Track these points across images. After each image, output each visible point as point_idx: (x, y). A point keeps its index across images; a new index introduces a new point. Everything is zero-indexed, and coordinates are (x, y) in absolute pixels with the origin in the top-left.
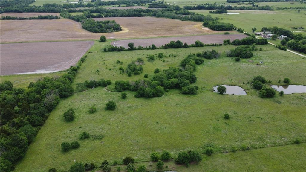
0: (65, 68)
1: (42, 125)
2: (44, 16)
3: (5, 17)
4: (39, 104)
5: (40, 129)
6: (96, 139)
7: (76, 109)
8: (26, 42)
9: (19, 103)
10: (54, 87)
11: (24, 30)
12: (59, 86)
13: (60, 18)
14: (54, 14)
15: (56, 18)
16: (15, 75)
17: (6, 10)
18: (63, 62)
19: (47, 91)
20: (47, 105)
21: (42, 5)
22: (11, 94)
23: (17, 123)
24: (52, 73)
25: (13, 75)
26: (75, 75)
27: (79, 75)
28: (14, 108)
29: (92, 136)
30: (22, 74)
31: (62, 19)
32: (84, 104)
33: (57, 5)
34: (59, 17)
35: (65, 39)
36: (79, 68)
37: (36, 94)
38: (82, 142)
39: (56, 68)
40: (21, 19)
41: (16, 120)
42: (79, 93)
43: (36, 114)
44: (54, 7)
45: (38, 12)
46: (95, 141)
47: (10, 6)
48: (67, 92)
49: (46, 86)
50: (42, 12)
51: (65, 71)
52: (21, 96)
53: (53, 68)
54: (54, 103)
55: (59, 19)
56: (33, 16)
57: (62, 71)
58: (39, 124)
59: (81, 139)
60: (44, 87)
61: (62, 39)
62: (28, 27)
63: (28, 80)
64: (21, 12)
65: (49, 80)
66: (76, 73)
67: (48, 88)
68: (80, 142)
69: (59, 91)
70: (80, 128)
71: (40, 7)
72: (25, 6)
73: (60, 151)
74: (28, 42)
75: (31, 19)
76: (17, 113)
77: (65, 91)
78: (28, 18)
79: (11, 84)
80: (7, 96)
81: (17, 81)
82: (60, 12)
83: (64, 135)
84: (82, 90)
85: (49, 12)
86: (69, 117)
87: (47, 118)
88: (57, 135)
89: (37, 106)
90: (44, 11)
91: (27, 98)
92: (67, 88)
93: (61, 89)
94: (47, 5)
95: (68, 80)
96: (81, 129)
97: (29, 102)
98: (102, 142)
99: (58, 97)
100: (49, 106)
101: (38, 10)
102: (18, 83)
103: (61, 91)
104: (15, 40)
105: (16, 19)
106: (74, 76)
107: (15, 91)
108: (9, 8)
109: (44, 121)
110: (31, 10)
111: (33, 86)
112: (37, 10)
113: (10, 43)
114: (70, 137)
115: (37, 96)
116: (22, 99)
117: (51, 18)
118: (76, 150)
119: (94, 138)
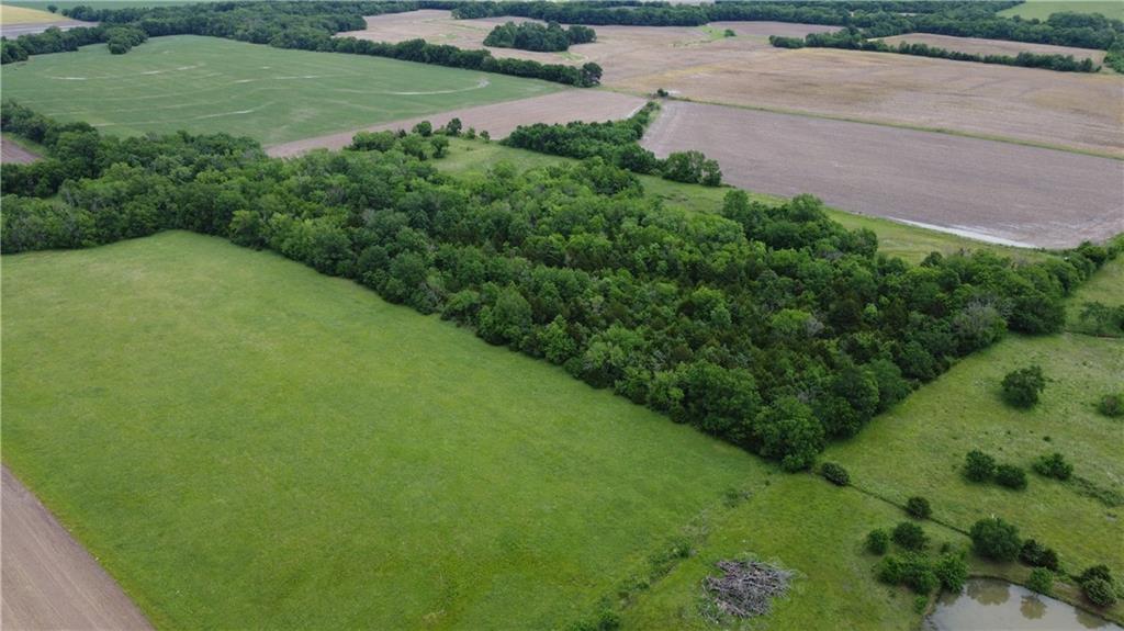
0: (1058, 242)
1: (926, 380)
2: (1041, 55)
3: (911, 45)
4: (935, 321)
5: (916, 388)
6: (1093, 495)
7: (1051, 381)
8: (951, 133)
9: (883, 299)
10: (1004, 287)
11: (955, 94)
12: (1021, 290)
13: (1098, 70)
14: (1079, 55)
15: (1086, 67)
16: (891, 222)
17: (918, 24)
18: (1059, 223)
19: (976, 291)
20: (961, 332)
21: (1044, 18)
22: (869, 266)
23: (861, 347)
24: (1007, 247)
25: (884, 220)
26: (1087, 275)
27: (1103, 282)
28: (865, 306)
29: (1081, 480)
30: (910, 223)
31: (1106, 74)
32: (1089, 376)
33: (1105, 21)
34: (1095, 67)
35: (1093, 148)
36: (1112, 259)
37: (938, 288)
38: (1038, 480)
39: (1025, 237)
40: (957, 57)
41: (864, 338)
42: (1079, 336)
43: (923, 343)
44: (1089, 28)
45: (1020, 41)
46: (1085, 499)
47: (932, 12)
48: (1040, 316)
49: (975, 277)
50: (1036, 41)
51: (1054, 253)
52: (894, 280)
53: (1015, 231)
54: (985, 334)
55: (1094, 75)
56: (1000, 54)
57: (1043, 251)
58: (920, 374)
59: (1038, 470)
60: (968, 277)
61: (1081, 144)
62: (974, 88)
63: (923, 247)
64: (963, 35)
65: (993, 262)
66: (1094, 272)
67: (980, 283)
68: (1030, 477)
69: (1014, 305)
70: (1047, 439)
71: (1036, 22)
72: (982, 16)
73: (956, 470)
74: (959, 134)
75: (988, 61)
76: (869, 323)
77: (1033, 312)
78: (982, 56)
79: (875, 243)
80: (856, 269)
81: (891, 239)
82: (1106, 49)
83: (985, 436)
84: (1099, 333)
85: (1061, 44)
86: (1021, 394)
87: (947, 367)
88: (963, 428)
89: (928, 324)
90: (1046, 40)
91: (911, 291)
92: (1046, 306)
93: (1025, 301)
94: (1065, 16)
95: (1056, 282)
96: (1047, 444)
97: (910, 303)
98: (1109, 515)
99: (1006, 323)
100: (967, 338)
101: (1025, 32)
102: (892, 246)
103: (1021, 306)
104: (922, 119)
105: (942, 55)
106: (1084, 277)
107: (882, 261)
108: (932, 18)
109: (938, 373)
110: (1002, 33)
111: (935, 263)
112: (1022, 31)
113: (901, 127)
114: (1000, 449)
115: (941, 295)
116: (894, 290)
117: (1066, 66)
118: (1007, 493)
119: (1085, 489)
